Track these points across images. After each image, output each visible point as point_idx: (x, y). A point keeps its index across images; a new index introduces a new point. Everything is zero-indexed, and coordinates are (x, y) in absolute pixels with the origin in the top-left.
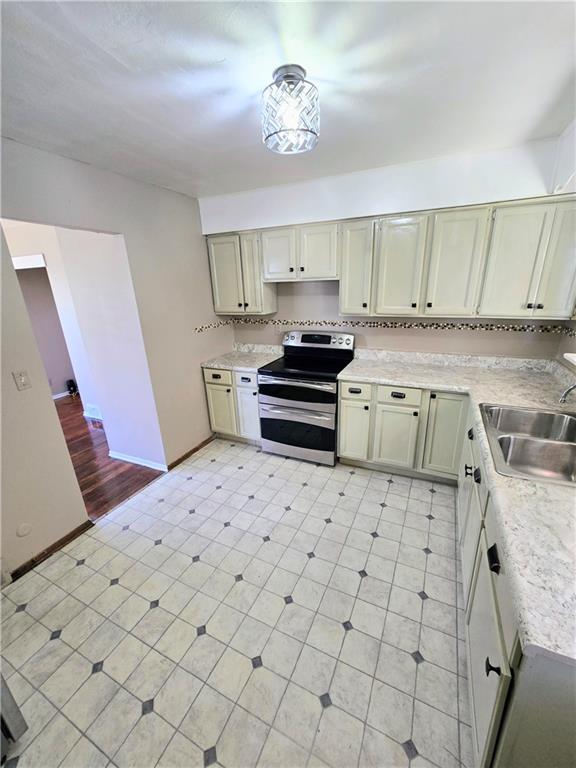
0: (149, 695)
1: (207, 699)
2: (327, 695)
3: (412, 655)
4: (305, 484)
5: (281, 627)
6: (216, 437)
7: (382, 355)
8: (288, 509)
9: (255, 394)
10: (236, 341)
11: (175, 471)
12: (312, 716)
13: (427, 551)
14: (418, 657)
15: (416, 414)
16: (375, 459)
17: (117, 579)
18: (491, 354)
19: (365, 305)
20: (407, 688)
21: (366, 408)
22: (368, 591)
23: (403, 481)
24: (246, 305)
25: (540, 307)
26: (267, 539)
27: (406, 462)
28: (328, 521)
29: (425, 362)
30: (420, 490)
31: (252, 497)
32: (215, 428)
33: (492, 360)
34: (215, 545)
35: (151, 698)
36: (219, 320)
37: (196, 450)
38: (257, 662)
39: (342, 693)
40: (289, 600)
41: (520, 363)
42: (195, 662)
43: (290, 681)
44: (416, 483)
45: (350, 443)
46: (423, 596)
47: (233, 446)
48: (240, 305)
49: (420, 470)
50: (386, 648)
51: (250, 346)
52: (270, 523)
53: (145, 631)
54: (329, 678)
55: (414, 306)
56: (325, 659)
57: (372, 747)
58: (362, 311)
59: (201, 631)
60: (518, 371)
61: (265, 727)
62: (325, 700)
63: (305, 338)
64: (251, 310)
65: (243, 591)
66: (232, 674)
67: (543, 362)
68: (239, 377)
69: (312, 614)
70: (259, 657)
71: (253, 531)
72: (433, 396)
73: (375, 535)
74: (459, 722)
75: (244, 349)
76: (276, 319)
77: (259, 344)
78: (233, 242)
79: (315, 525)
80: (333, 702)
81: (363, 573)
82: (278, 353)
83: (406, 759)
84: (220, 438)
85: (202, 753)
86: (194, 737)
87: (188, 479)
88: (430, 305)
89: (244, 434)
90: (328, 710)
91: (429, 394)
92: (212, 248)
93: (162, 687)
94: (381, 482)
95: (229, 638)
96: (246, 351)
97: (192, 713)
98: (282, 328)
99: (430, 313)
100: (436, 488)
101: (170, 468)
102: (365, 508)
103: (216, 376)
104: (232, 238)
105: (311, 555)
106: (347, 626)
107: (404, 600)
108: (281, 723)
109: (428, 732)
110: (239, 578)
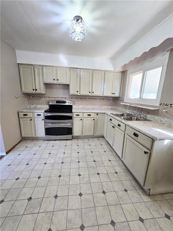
0: (47, 228)
1: (71, 214)
2: (103, 191)
3: (115, 173)
4: (66, 146)
5: (82, 182)
6: (24, 139)
7: (80, 106)
8: (64, 153)
9: (43, 120)
10: (28, 104)
11: (10, 154)
12: (103, 197)
13: (105, 151)
14: (116, 173)
15: (94, 119)
16: (84, 134)
17: (3, 200)
18: (104, 105)
19: (77, 92)
20: (118, 180)
21: (81, 120)
22: (98, 164)
23: (91, 139)
24: (37, 90)
25: (114, 94)
26: (62, 163)
27: (92, 134)
28: (78, 153)
29: (91, 108)
30: (96, 140)
31: (50, 153)
32: (23, 135)
33: (105, 107)
34: (44, 171)
35: (49, 228)
36: (23, 95)
37: (16, 145)
38: (81, 195)
39: (107, 189)
40: (79, 175)
41: (110, 107)
42: (60, 207)
43: (93, 194)
44: (94, 139)
45: (76, 131)
46: (110, 161)
47: (32, 141)
48: (34, 90)
49: (95, 135)
50: (109, 174)
51: (35, 105)
52: (61, 158)
53: (31, 209)
54: (101, 187)
55: (90, 92)
56: (98, 184)
57: (119, 195)
58: (76, 93)
59: (56, 197)
60: (110, 109)
61: (93, 208)
62: (104, 192)
63: (57, 102)
64: (38, 92)
65: (64, 179)
66: (75, 202)
67: (114, 107)
68: (36, 114)
69: (88, 176)
70: (80, 193)
71: (57, 162)
72: (97, 115)
73: (92, 152)
74: (130, 180)
75: (33, 106)
76: (46, 96)
77: (39, 105)
78: (31, 68)
79: (75, 155)
80: (106, 192)
81: (94, 161)
82: (47, 107)
83: (126, 192)
84: (25, 140)
85: (79, 229)
86: (74, 227)
87: (19, 155)
88: (93, 92)
89: (38, 135)
90: (106, 194)
91: (96, 114)
92: (21, 68)
93: (52, 222)
94: (86, 140)
95: (68, 193)
96: (34, 107)
97: (68, 221)
98: (48, 99)
99: (93, 94)
100: (99, 139)
101: (7, 153)
102: (86, 147)
103: (25, 115)
104: (31, 67)
105: (79, 162)
106: (98, 174)
107: (106, 163)
108: (97, 205)
109: (126, 185)
110: (60, 176)
